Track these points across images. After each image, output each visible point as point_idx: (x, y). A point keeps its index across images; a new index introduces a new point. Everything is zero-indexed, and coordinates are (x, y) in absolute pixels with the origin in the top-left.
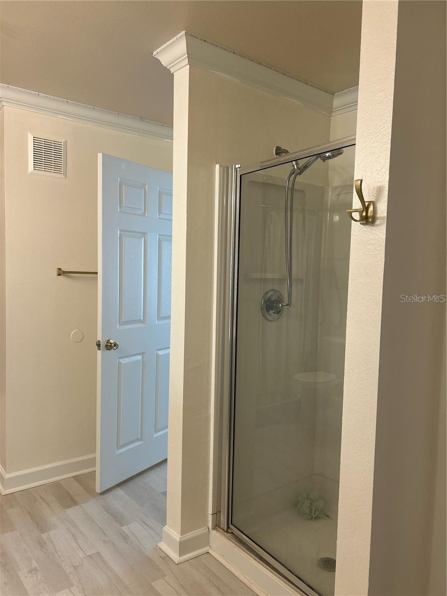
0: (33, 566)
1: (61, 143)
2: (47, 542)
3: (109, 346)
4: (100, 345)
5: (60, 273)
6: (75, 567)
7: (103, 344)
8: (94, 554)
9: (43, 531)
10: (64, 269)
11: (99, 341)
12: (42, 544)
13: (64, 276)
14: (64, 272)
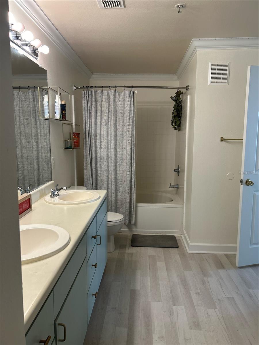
0: (198, 291)
1: (227, 64)
2: (206, 282)
3: (248, 183)
4: (242, 182)
5: (223, 140)
6: (219, 300)
7: (244, 181)
8: (231, 297)
9: (205, 276)
10: (225, 138)
11: (242, 180)
12: (204, 282)
13: (224, 141)
14: (224, 139)
